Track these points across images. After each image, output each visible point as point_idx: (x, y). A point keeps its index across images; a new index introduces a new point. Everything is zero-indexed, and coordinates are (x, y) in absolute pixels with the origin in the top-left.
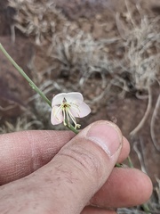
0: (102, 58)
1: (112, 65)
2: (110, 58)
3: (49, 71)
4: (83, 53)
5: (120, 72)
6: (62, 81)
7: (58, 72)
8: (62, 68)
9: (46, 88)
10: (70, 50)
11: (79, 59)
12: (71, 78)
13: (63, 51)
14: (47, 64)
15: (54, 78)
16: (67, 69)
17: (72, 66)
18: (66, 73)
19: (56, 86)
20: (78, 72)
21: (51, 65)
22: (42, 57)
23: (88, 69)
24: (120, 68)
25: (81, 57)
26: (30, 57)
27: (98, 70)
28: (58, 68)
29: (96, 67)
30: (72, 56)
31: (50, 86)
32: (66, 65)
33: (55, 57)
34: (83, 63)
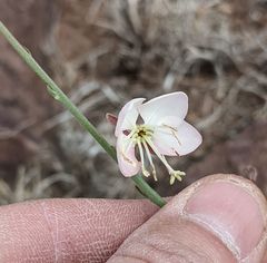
0: (215, 28)
1: (239, 43)
2: (235, 29)
3: (92, 58)
4: (171, 16)
5: (259, 61)
6: (123, 82)
7: (114, 62)
8: (124, 51)
9: (86, 98)
10: (141, 10)
11: (163, 32)
12: (143, 75)
13: (125, 14)
14: (87, 42)
15: (104, 75)
16: (135, 53)
17: (145, 48)
18: (131, 65)
19: (109, 93)
20: (159, 60)
21: (96, 44)
22: (75, 25)
23: (184, 53)
24: (258, 51)
25: (168, 26)
26: (47, 27)
27: (208, 56)
28: (113, 52)
29: (201, 48)
30: (146, 24)
31: (95, 93)
32: (131, 46)
33: (105, 25)
34: (172, 40)
